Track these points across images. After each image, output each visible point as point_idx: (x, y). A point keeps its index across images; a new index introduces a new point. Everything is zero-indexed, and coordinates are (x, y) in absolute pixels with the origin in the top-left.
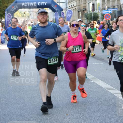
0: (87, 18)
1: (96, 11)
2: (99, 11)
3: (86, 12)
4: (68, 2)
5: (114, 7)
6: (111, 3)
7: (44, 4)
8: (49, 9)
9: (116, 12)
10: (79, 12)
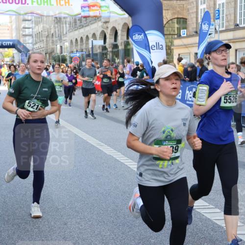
0: (55, 61)
1: (64, 54)
2: (67, 54)
3: (53, 54)
4: (34, 43)
5: (82, 50)
6: (79, 46)
7: (10, 44)
8: (14, 49)
9: (84, 56)
10: (46, 53)
